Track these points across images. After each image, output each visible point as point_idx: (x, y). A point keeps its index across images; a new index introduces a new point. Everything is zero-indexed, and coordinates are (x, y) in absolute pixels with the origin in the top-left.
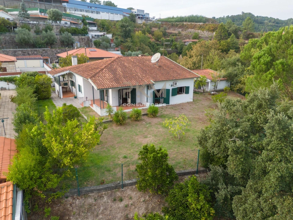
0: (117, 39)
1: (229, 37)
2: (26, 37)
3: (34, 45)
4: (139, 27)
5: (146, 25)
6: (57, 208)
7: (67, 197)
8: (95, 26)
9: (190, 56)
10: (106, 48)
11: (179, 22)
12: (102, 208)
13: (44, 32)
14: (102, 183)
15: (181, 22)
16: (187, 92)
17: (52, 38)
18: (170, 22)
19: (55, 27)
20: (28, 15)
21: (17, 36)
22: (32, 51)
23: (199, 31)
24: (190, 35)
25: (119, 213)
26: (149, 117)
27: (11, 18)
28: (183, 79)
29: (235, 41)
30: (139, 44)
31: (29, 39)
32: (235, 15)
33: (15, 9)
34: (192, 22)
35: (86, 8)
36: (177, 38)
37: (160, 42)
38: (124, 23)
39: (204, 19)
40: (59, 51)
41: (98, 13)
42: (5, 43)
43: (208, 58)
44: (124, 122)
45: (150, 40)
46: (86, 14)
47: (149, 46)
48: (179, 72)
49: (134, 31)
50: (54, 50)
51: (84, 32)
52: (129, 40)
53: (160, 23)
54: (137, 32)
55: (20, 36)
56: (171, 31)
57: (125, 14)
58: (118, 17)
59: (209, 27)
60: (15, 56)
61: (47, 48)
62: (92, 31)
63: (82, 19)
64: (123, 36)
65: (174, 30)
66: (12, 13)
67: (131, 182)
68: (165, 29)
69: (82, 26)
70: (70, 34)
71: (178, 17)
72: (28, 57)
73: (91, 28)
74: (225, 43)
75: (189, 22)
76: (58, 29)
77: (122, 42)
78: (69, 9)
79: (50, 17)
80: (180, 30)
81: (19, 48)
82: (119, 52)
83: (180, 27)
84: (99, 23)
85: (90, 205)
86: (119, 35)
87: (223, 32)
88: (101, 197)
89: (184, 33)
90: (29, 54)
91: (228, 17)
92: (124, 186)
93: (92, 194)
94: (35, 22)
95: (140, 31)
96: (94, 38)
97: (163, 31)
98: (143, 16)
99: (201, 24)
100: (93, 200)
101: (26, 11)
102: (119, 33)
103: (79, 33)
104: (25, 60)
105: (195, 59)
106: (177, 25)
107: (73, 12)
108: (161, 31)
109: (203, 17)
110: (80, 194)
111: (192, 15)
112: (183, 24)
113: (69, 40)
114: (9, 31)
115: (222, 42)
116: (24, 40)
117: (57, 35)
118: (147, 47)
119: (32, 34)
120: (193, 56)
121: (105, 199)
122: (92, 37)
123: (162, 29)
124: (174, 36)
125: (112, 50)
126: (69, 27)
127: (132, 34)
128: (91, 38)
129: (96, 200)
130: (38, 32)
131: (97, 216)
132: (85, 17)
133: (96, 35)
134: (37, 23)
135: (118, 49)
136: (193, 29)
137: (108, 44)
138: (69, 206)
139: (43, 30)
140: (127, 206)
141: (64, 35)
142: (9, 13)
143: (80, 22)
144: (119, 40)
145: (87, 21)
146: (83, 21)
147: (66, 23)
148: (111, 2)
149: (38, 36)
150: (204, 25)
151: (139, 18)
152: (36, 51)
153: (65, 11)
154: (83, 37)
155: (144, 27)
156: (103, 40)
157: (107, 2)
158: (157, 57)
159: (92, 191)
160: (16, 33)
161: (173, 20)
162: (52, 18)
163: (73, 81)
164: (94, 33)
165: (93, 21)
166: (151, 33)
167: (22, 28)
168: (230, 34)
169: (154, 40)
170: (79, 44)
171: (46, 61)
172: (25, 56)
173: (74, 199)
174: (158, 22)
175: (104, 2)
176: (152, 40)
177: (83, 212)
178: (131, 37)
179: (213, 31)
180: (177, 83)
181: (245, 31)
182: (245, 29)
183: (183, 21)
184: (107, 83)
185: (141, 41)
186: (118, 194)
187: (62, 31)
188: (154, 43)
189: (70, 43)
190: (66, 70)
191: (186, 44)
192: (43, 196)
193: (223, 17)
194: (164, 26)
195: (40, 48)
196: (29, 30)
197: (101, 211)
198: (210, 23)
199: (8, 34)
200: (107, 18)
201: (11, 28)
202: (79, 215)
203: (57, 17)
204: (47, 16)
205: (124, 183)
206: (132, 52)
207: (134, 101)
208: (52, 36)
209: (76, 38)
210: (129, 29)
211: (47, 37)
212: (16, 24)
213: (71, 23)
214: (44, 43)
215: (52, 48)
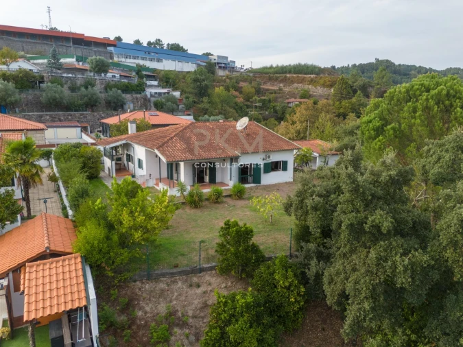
0: (187, 98)
1: (354, 96)
2: (57, 95)
3: (68, 108)
4: (220, 81)
5: (230, 79)
6: (124, 292)
7: (135, 281)
8: (156, 80)
9: (293, 122)
10: (172, 111)
11: (280, 73)
12: (176, 294)
13: (83, 89)
14: (176, 266)
15: (283, 73)
16: (285, 169)
17: (95, 97)
18: (266, 74)
19: (98, 82)
20: (61, 64)
21: (44, 94)
22: (64, 115)
23: (310, 87)
24: (296, 93)
25: (196, 299)
26: (232, 199)
27: (35, 69)
28: (278, 151)
29: (362, 101)
30: (220, 106)
31: (61, 98)
32: (366, 63)
33: (42, 56)
34: (299, 73)
35: (142, 54)
36: (277, 98)
37: (252, 102)
38: (198, 76)
39: (317, 70)
40: (103, 115)
41: (159, 60)
42: (27, 105)
43: (317, 124)
44: (201, 204)
45: (237, 99)
46: (141, 62)
47: (235, 109)
48: (274, 142)
49: (214, 87)
50: (95, 114)
51: (140, 88)
52: (205, 99)
53: (251, 75)
54: (217, 89)
55: (49, 95)
56: (268, 86)
57: (199, 62)
58: (189, 67)
59: (325, 82)
60: (40, 122)
61: (86, 111)
62: (151, 86)
63: (137, 69)
64: (196, 94)
65: (273, 85)
66: (36, 61)
67: (209, 265)
68: (260, 84)
69: (136, 80)
70: (119, 91)
71: (277, 67)
72: (59, 123)
73: (149, 83)
74: (347, 105)
75: (295, 73)
76: (102, 84)
77: (195, 102)
78: (116, 56)
79: (92, 67)
80: (281, 85)
81: (46, 111)
82: (191, 117)
83: (281, 81)
84: (161, 75)
85: (163, 291)
86: (190, 93)
87: (345, 88)
88: (175, 282)
89: (287, 89)
90: (60, 120)
91: (354, 66)
92: (202, 270)
93: (164, 279)
94: (70, 75)
95: (221, 88)
96: (154, 97)
97: (256, 86)
98: (227, 65)
99: (312, 76)
100: (165, 285)
101: (59, 60)
102: (190, 90)
103: (133, 90)
104: (55, 129)
105: (298, 126)
106: (277, 79)
107: (123, 60)
108: (253, 87)
109: (315, 67)
110: (150, 277)
111: (299, 64)
112: (286, 77)
113: (118, 100)
114: (33, 87)
115: (343, 103)
116: (55, 99)
117: (100, 92)
118: (231, 110)
119: (66, 91)
120: (296, 123)
121: (180, 284)
122: (151, 96)
123: (254, 84)
124: (272, 93)
125: (180, 113)
126: (118, 81)
127: (209, 91)
128: (149, 96)
129: (168, 285)
130: (73, 89)
131: (171, 301)
132: (141, 66)
133: (156, 93)
134: (74, 76)
135: (188, 113)
136: (300, 83)
137: (175, 106)
138: (137, 290)
139: (81, 85)
140: (205, 292)
141: (111, 93)
142: (32, 61)
143: (134, 74)
144: (191, 99)
145: (144, 73)
146: (137, 73)
147: (114, 76)
148: (178, 45)
149: (74, 94)
150: (316, 77)
151: (220, 67)
152: (71, 115)
153: (112, 58)
154: (139, 96)
155: (228, 80)
156: (168, 100)
157: (172, 45)
158: (244, 122)
159: (164, 275)
160: (43, 90)
161: (271, 71)
162: (94, 69)
163: (130, 155)
164: (153, 89)
165: (153, 73)
166: (239, 90)
167: (52, 83)
168: (355, 92)
169: (242, 99)
170: (132, 106)
171: (84, 129)
172: (55, 123)
173: (143, 283)
174: (248, 74)
175: (168, 45)
176: (240, 100)
177: (153, 297)
178: (209, 96)
179: (331, 86)
180: (271, 156)
181: (378, 86)
182: (378, 84)
183: (286, 72)
184: (179, 155)
185: (222, 102)
186: (195, 279)
187: (108, 87)
188: (242, 105)
189: (119, 104)
190: (122, 140)
191: (291, 105)
192: (111, 274)
193: (347, 66)
194: (258, 80)
195: (76, 111)
196: (62, 86)
197: (175, 296)
198: (326, 75)
199: (30, 91)
200: (173, 69)
201: (36, 84)
202: (150, 300)
203: (101, 68)
204: (87, 66)
205: (201, 266)
206: (210, 116)
207: (213, 180)
208: (95, 94)
209: (128, 96)
210: (206, 85)
211: (87, 96)
212: (42, 77)
213: (120, 76)
214: (83, 105)
215: (93, 111)
